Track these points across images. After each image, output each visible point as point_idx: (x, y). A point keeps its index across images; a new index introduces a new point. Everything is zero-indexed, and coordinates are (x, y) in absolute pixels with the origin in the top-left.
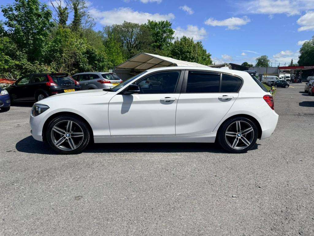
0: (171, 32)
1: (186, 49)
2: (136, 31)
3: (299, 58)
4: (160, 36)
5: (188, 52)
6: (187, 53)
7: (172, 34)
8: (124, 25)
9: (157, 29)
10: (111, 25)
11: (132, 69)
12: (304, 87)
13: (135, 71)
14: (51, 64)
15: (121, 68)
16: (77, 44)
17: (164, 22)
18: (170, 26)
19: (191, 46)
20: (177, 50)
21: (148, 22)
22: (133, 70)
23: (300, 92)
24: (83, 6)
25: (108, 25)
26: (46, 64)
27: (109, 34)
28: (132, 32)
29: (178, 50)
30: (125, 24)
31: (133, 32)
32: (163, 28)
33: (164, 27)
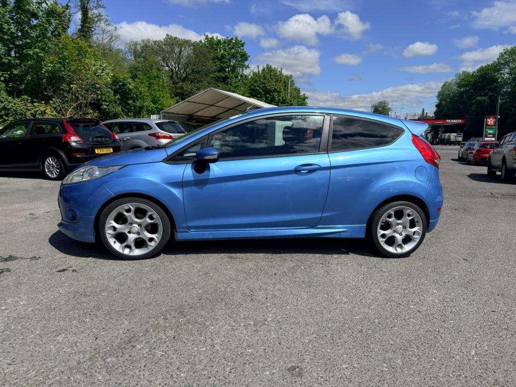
0: (244, 57)
1: (271, 85)
2: (187, 52)
3: (436, 107)
4: (226, 62)
5: (275, 90)
6: (274, 92)
7: (246, 59)
8: (166, 40)
9: (220, 51)
10: (139, 41)
11: (190, 115)
12: (457, 152)
13: (195, 119)
14: (51, 102)
15: (172, 113)
16: (97, 69)
17: (232, 39)
18: (242, 46)
19: (281, 81)
20: (258, 86)
21: (206, 39)
22: (192, 117)
23: (452, 160)
24: (97, 4)
25: (134, 40)
26: (43, 102)
27: (136, 55)
28: (180, 53)
29: (260, 88)
30: (168, 40)
31: (182, 54)
32: (230, 49)
33: (233, 48)
